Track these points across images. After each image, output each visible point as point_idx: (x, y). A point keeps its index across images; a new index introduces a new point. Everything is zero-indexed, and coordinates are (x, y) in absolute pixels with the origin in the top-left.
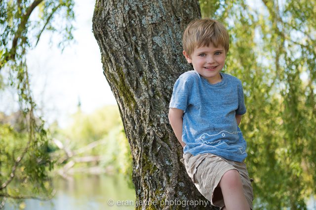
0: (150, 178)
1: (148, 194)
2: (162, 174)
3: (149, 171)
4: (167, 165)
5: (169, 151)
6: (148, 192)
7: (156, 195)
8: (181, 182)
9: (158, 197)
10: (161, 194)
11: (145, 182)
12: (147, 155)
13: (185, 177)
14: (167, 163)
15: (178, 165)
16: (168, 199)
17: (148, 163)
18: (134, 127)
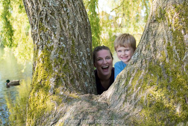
0: (44, 34)
1: (43, 43)
2: (51, 33)
3: (43, 31)
4: (54, 28)
5: (55, 20)
6: (43, 42)
7: (48, 44)
8: (62, 37)
9: (49, 45)
10: (51, 43)
11: (40, 37)
12: (42, 22)
13: (64, 35)
14: (54, 27)
15: (60, 28)
16: (55, 46)
17: (42, 27)
18: (33, 7)
